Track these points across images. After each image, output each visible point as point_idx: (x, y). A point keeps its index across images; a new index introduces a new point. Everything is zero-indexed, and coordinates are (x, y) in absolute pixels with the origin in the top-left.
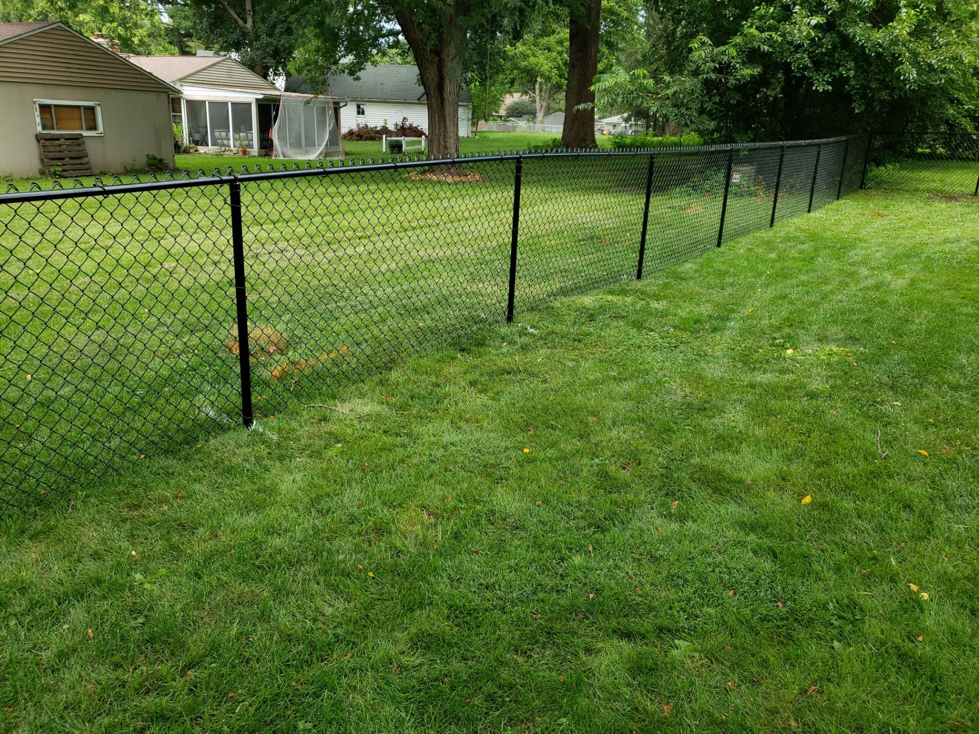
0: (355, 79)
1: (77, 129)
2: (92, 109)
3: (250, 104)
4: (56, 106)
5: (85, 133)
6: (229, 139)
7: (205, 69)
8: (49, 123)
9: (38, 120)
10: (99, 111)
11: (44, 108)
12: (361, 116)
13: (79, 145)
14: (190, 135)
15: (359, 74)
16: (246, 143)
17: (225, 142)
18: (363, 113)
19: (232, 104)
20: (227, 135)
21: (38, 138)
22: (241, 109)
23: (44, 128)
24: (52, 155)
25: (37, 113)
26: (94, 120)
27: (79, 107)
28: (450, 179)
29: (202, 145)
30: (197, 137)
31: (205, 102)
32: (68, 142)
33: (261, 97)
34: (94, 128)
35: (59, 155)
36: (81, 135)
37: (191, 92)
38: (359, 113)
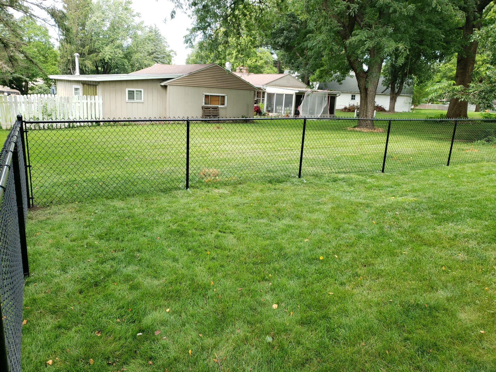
0: (340, 84)
1: (217, 105)
2: (224, 97)
3: (292, 95)
4: (211, 96)
5: (220, 106)
6: (282, 110)
7: (277, 79)
8: (207, 102)
9: (204, 101)
10: (226, 97)
11: (207, 96)
12: (353, 100)
13: (217, 111)
14: (267, 108)
15: (342, 82)
16: (289, 112)
17: (281, 111)
18: (354, 99)
19: (286, 95)
20: (282, 108)
21: (203, 108)
22: (289, 97)
23: (205, 104)
24: (206, 114)
25: (204, 98)
26: (224, 101)
27: (219, 96)
28: (366, 131)
29: (271, 112)
30: (269, 109)
31: (274, 94)
32: (213, 110)
33: (298, 92)
34: (223, 104)
35: (209, 114)
36: (218, 107)
37: (269, 90)
38: (352, 99)
